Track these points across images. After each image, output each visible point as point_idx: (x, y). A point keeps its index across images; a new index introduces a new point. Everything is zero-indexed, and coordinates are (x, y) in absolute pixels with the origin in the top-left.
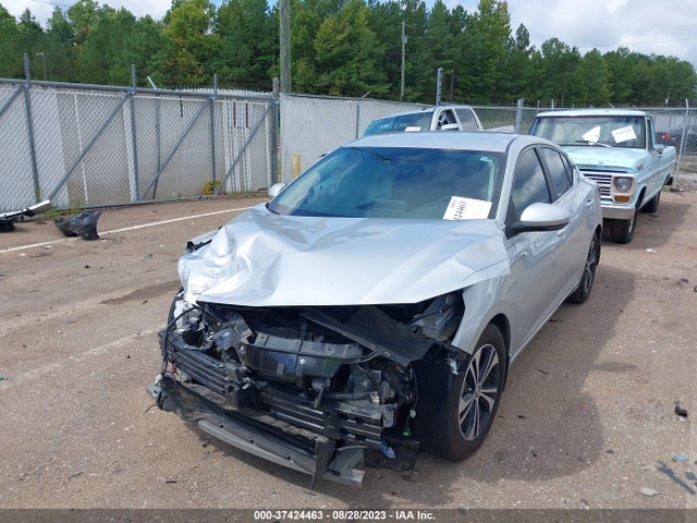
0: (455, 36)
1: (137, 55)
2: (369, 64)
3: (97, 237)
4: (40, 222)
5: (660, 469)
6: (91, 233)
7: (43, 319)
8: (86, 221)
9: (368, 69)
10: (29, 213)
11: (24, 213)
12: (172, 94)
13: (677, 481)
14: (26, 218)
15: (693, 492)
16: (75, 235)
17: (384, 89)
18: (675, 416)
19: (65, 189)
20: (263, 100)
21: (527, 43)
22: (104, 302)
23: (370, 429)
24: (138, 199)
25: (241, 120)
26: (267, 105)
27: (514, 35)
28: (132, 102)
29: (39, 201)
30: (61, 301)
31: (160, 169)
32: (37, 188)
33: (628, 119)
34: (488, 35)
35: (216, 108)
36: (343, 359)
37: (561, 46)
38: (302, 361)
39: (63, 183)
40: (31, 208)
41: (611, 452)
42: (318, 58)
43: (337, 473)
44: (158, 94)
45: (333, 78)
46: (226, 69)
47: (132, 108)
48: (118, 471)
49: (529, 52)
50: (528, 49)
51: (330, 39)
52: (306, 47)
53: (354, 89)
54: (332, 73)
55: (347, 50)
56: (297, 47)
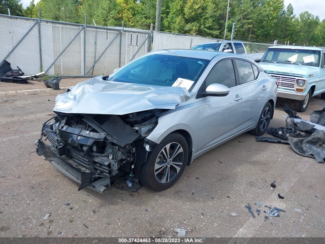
0: (254, 8)
1: (105, 12)
2: (211, 20)
3: (59, 89)
4: (40, 81)
5: (246, 207)
6: (57, 87)
7: (21, 119)
8: (55, 81)
9: (209, 23)
10: (36, 77)
11: (33, 77)
12: (103, 29)
13: (251, 212)
14: (34, 79)
15: (254, 217)
16: (50, 87)
17: (216, 32)
18: (270, 187)
19: (53, 67)
20: (145, 33)
21: (292, 13)
22: (49, 115)
23: (104, 169)
24: (85, 74)
25: (134, 42)
26: (147, 36)
27: (285, 9)
28: (85, 31)
29: (42, 72)
30: (32, 113)
31: (95, 62)
32: (41, 66)
33: (314, 52)
34: (272, 8)
35: (123, 36)
36: (96, 139)
37: (309, 15)
38: (79, 138)
39: (52, 65)
40: (37, 75)
41: (229, 197)
42: (186, 16)
43: (94, 187)
44: (97, 28)
45: (193, 26)
46: (144, 19)
47: (85, 34)
48: (19, 177)
49: (292, 18)
50: (292, 16)
51: (191, 7)
52: (181, 11)
53: (202, 32)
54: (193, 24)
55: (200, 13)
56: (177, 10)
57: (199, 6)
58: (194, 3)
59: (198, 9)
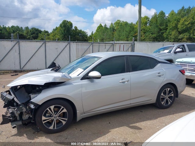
1: (127, 33)
12: (103, 43)
20: (129, 43)
25: (122, 49)
26: (130, 45)
36: (9, 99)
38: (4, 98)
42: (179, 30)
44: (100, 43)
51: (183, 24)
52: (176, 27)
53: (192, 39)
54: (184, 34)
55: (190, 27)
56: (173, 27)
57: (189, 22)
58: (185, 21)
59: (188, 24)
